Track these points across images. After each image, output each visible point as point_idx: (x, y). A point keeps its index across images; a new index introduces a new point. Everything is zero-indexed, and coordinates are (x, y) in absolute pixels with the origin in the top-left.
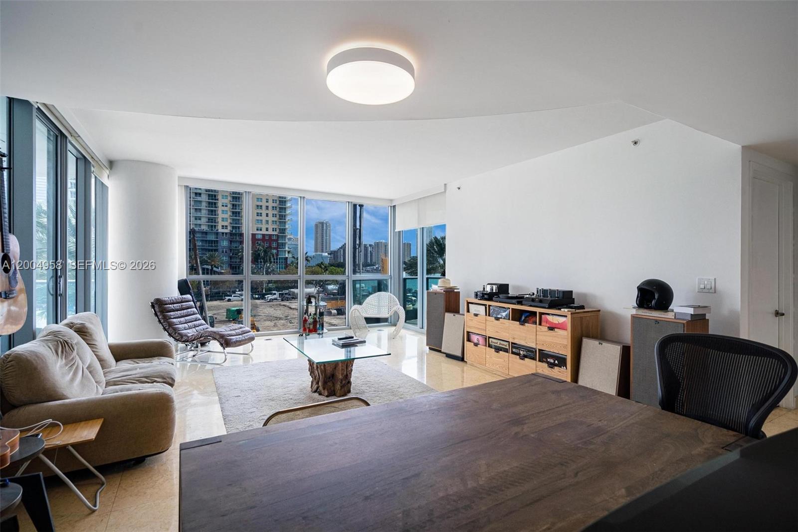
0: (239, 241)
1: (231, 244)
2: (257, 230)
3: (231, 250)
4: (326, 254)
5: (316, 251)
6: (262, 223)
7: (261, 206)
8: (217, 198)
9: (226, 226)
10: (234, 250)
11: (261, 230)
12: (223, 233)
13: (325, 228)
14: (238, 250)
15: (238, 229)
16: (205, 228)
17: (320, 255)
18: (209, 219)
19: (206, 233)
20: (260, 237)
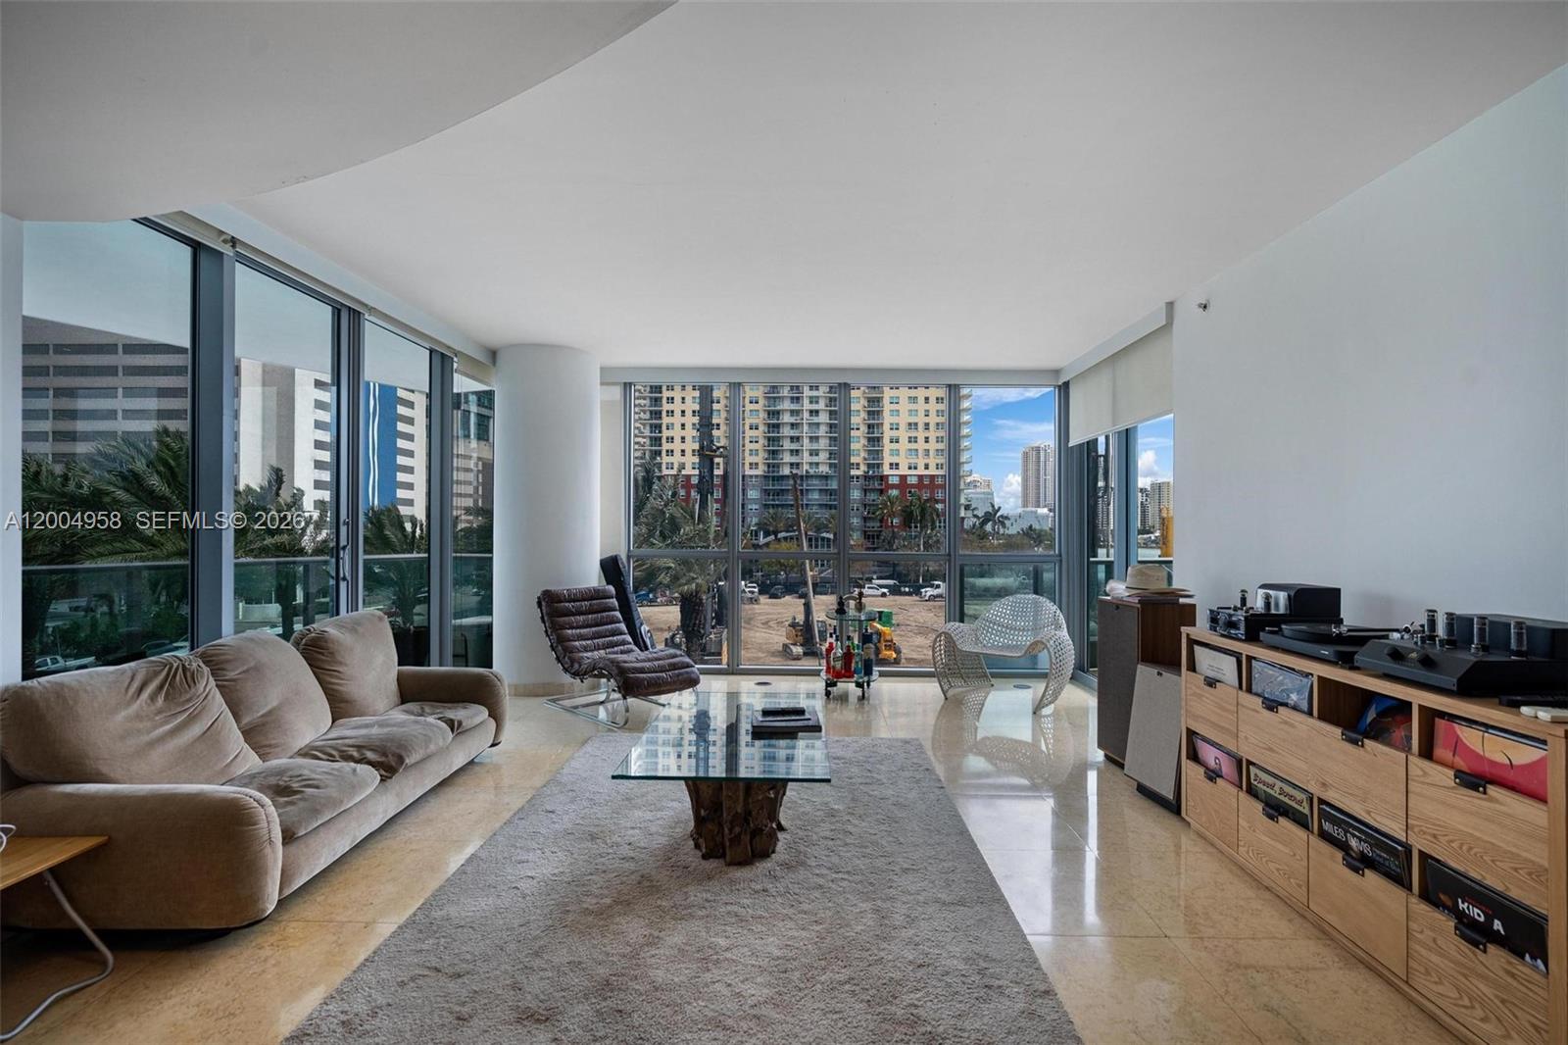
0: (878, 490)
1: (865, 496)
2: (910, 468)
3: (866, 505)
4: (1045, 511)
5: (1025, 505)
6: (917, 455)
7: (916, 424)
10: (869, 505)
11: (916, 468)
13: (1042, 459)
14: (877, 505)
15: (878, 468)
16: (824, 469)
17: (1032, 512)
18: (830, 454)
19: (826, 477)
20: (913, 481)
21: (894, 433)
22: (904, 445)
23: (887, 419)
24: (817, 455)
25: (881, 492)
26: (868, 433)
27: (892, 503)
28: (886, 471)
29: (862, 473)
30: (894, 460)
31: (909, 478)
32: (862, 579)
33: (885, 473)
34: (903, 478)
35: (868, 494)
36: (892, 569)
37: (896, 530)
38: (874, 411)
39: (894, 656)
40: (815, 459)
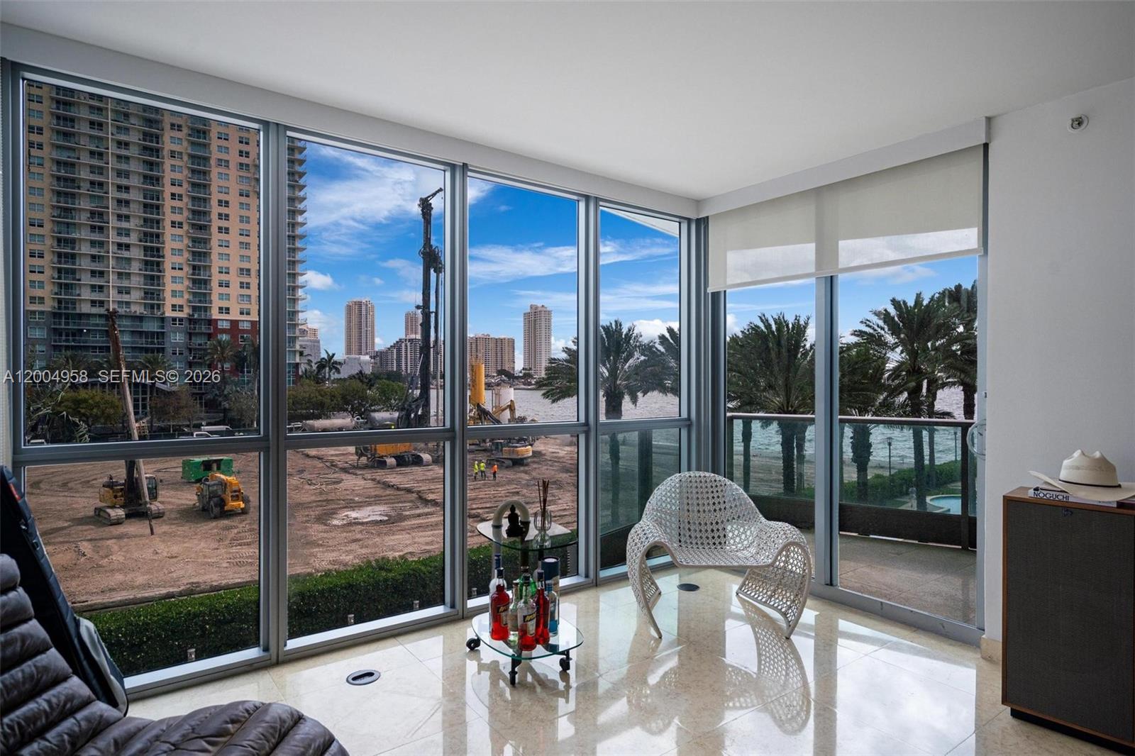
0: (205, 334)
1: (190, 339)
2: (242, 313)
3: (190, 350)
4: (367, 358)
5: (349, 351)
6: (250, 301)
7: (248, 270)
8: (161, 254)
9: (181, 306)
10: (195, 349)
11: (248, 314)
12: (174, 319)
13: (364, 312)
14: (205, 350)
15: (206, 311)
16: (138, 309)
17: (355, 359)
18: (145, 293)
19: (140, 318)
20: (246, 326)
21: (224, 277)
22: (234, 290)
23: (216, 262)
24: (128, 293)
25: (210, 336)
26: (193, 274)
27: (223, 349)
28: (215, 315)
29: (185, 316)
30: (224, 304)
31: (240, 324)
32: (188, 426)
33: (214, 317)
34: (234, 323)
35: (193, 338)
36: (222, 415)
37: (227, 375)
38: (200, 253)
39: (242, 505)
40: (125, 298)
